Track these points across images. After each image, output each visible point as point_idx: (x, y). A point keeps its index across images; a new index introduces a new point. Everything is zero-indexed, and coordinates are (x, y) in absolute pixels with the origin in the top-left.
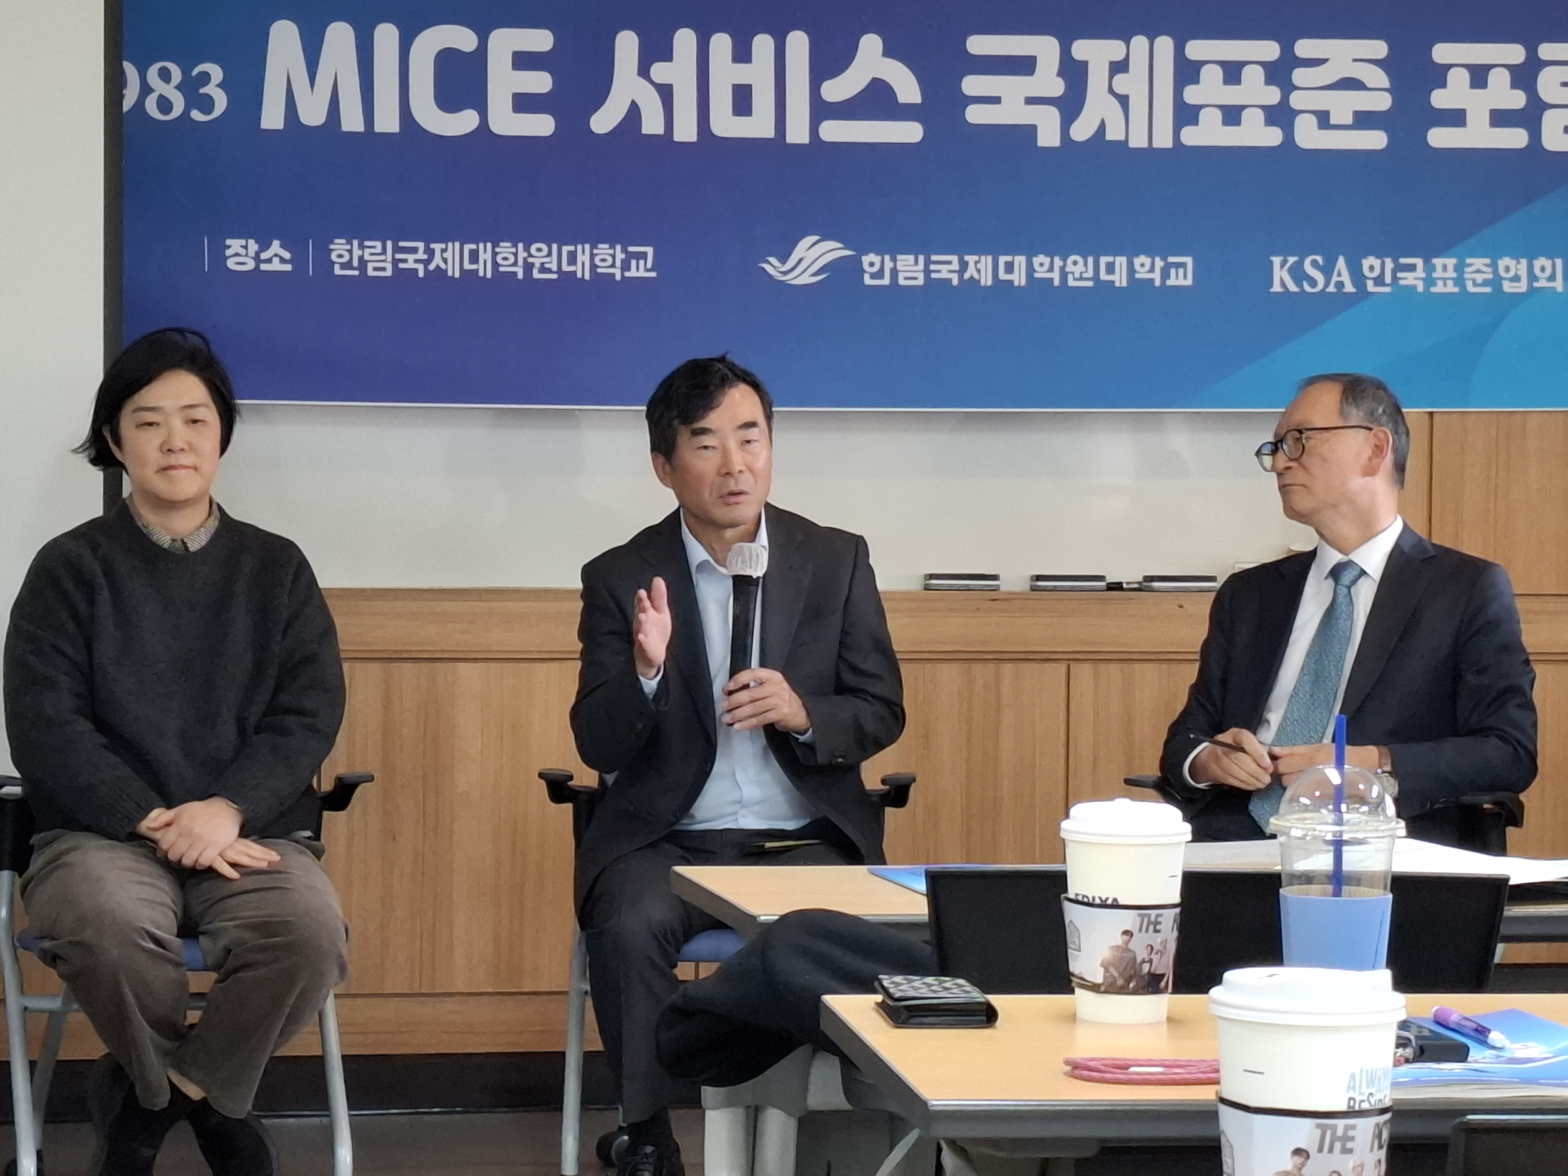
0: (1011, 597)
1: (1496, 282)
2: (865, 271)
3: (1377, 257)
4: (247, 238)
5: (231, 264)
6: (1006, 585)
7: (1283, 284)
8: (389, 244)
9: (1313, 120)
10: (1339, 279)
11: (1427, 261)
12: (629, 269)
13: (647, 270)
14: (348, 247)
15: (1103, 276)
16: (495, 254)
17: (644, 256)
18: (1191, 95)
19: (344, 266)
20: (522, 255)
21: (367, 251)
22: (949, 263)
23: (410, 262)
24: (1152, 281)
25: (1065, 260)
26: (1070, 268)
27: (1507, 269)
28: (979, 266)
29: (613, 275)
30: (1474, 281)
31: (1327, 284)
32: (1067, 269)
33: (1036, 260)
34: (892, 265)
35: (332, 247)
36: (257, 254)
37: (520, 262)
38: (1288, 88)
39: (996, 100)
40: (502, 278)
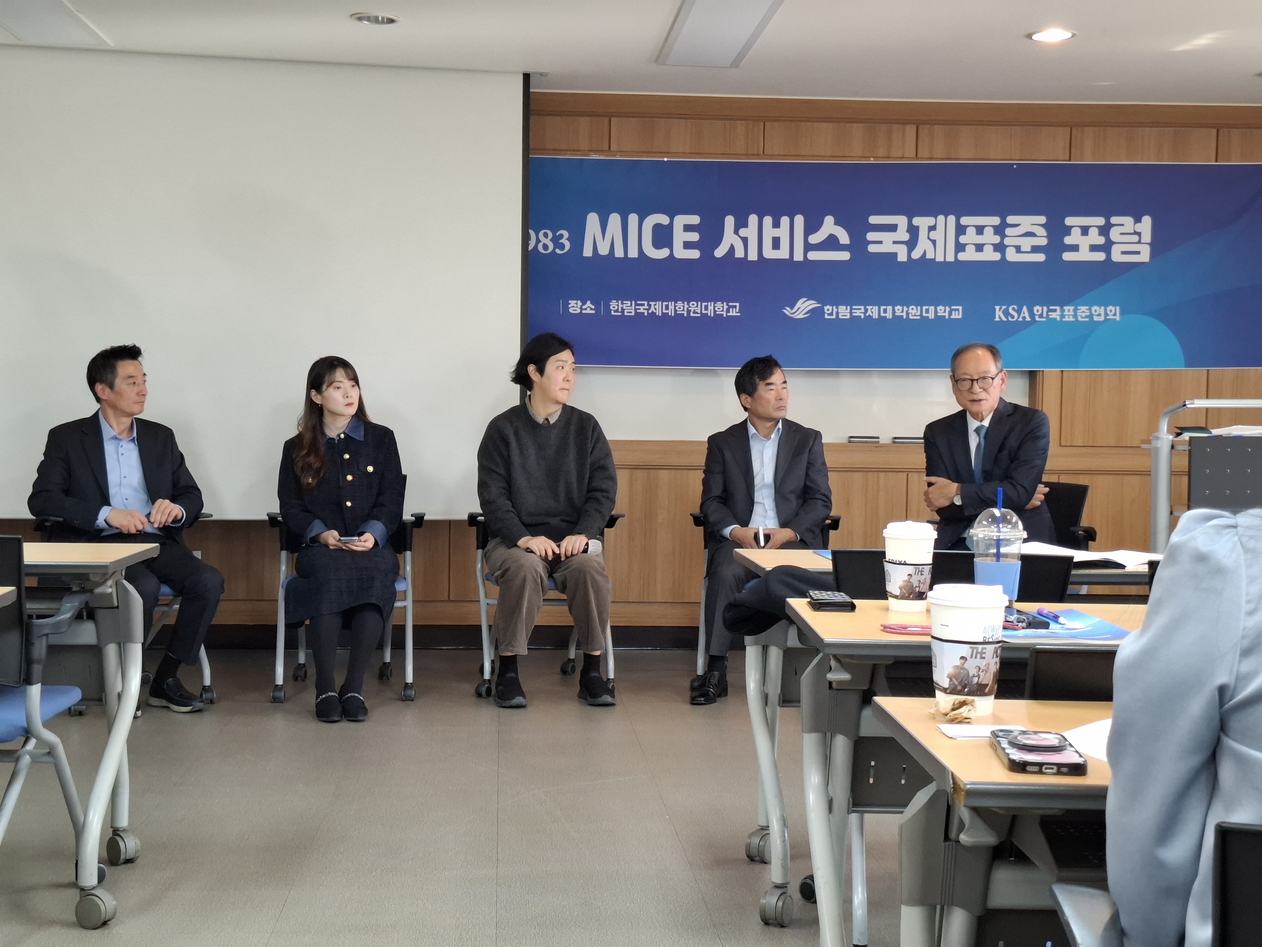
0: (884, 446)
1: (1091, 316)
2: (825, 313)
3: (1040, 306)
4: (577, 300)
5: (571, 310)
6: (882, 441)
7: (1000, 317)
8: (633, 302)
9: (1014, 249)
10: (1024, 315)
11: (1062, 307)
12: (729, 312)
13: (736, 313)
14: (617, 304)
15: (924, 314)
16: (675, 306)
17: (735, 307)
18: (963, 239)
19: (615, 311)
20: (686, 306)
21: (625, 305)
22: (860, 309)
23: (642, 310)
24: (945, 316)
25: (908, 307)
26: (910, 311)
27: (1096, 311)
28: (872, 310)
29: (723, 314)
30: (1081, 316)
31: (1019, 317)
32: (909, 312)
33: (896, 308)
34: (836, 310)
35: (611, 303)
36: (581, 306)
37: (686, 309)
38: (1003, 236)
39: (881, 242)
40: (678, 316)
